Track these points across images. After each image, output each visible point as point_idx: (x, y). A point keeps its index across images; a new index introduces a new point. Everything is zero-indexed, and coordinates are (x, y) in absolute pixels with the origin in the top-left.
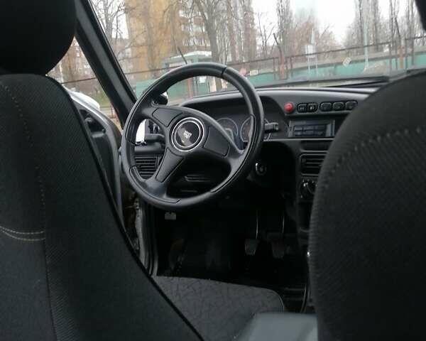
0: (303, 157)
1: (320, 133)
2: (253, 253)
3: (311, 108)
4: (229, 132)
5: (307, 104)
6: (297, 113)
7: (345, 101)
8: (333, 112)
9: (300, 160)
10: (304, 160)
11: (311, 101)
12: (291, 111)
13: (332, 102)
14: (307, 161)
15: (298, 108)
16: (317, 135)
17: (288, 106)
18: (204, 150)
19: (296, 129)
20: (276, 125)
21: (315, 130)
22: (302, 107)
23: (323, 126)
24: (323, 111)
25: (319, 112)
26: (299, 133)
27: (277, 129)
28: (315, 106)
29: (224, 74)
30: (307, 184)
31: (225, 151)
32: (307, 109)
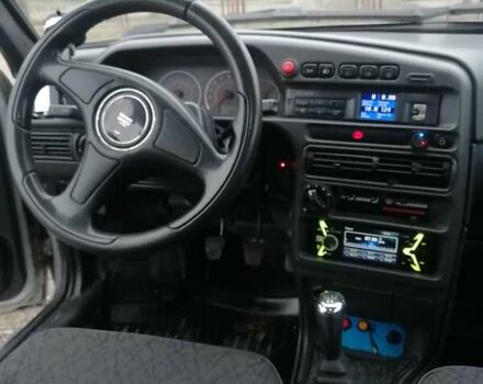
0: (311, 149)
1: (336, 112)
2: (217, 256)
3: (324, 72)
4: (192, 109)
5: (318, 64)
6: (301, 78)
7: (379, 64)
8: (358, 80)
9: (304, 154)
10: (311, 154)
11: (326, 60)
12: (292, 74)
13: (359, 65)
14: (315, 156)
15: (302, 69)
16: (331, 114)
17: (287, 65)
18: (155, 150)
19: (298, 102)
20: (275, 103)
21: (328, 107)
22: (310, 68)
23: (342, 101)
24: (343, 76)
25: (336, 79)
26: (302, 110)
27: (276, 109)
28: (330, 68)
29: (190, 12)
30: (314, 191)
31: (195, 155)
32: (317, 73)
